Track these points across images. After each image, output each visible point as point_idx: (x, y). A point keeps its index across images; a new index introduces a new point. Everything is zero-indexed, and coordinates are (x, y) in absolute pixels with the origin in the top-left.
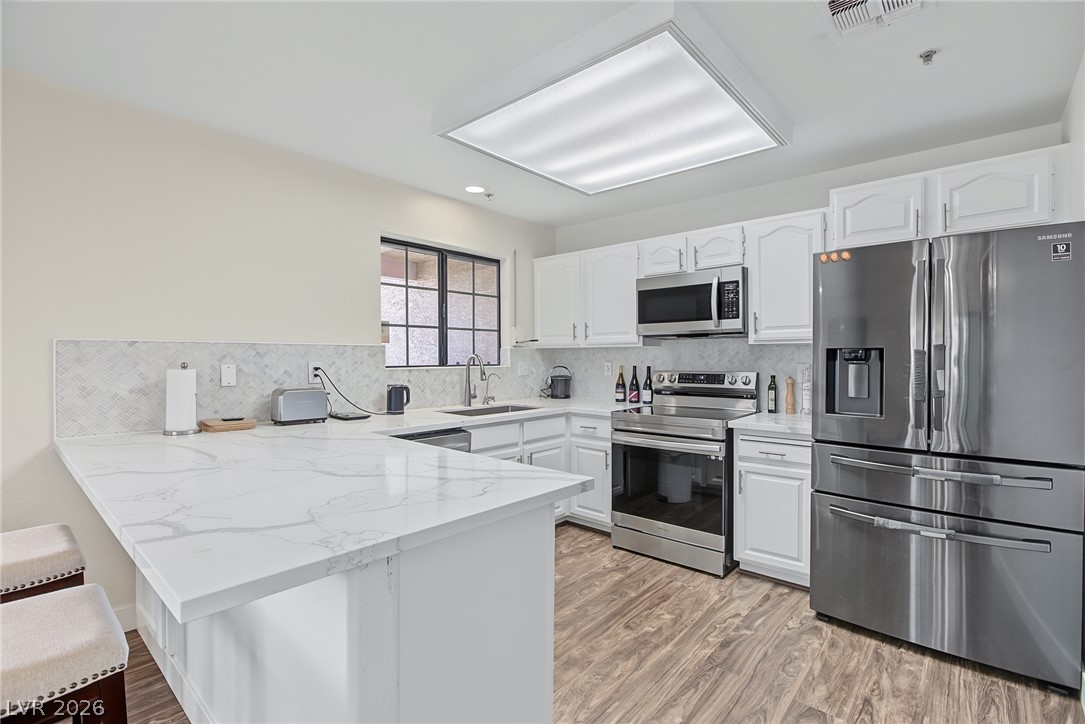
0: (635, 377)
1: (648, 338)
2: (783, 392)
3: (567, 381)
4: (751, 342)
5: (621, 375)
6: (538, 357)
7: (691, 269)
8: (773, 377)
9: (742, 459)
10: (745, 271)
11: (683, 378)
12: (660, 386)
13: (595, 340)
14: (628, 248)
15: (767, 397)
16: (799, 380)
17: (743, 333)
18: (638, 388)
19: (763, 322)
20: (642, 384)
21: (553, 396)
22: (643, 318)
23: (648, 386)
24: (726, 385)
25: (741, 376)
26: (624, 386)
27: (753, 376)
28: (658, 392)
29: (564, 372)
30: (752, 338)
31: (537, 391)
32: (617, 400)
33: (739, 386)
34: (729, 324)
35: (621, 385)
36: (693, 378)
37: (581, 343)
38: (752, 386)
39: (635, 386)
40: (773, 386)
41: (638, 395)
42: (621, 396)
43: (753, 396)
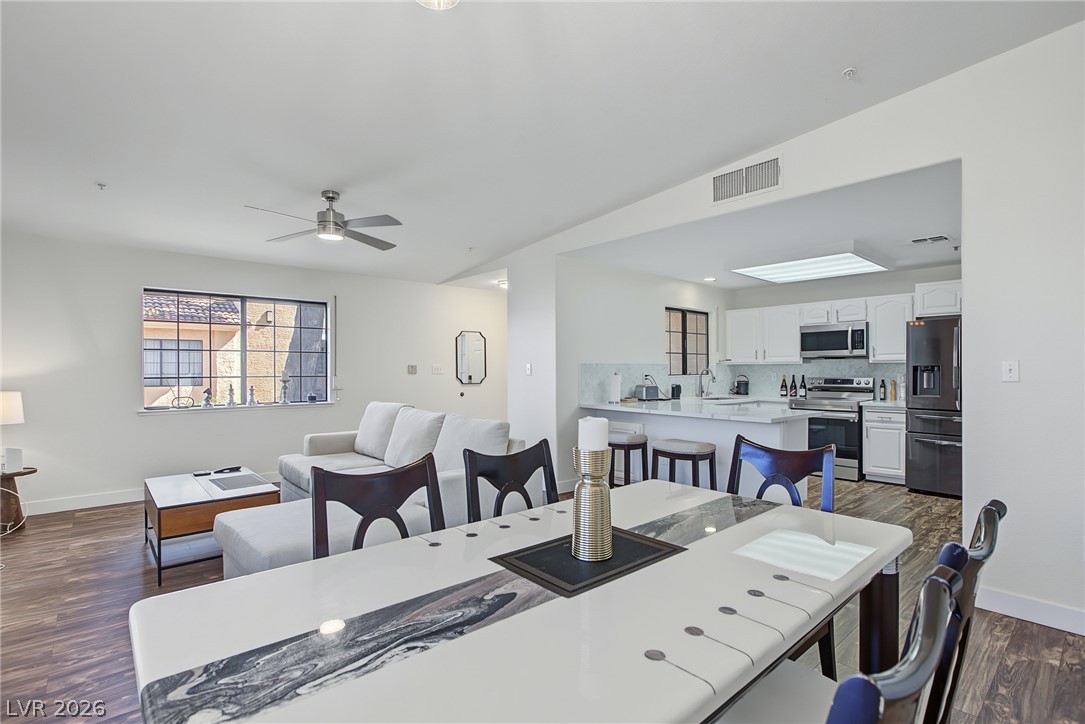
0: (794, 381)
1: (806, 360)
2: (889, 388)
3: (746, 384)
4: (871, 361)
5: (784, 380)
6: (728, 369)
7: (833, 321)
8: (883, 381)
9: (867, 421)
10: (867, 324)
11: (827, 381)
12: (811, 386)
13: (769, 360)
14: (795, 308)
15: (879, 392)
16: (898, 382)
17: (866, 357)
18: (796, 388)
19: (878, 351)
20: (798, 386)
21: (737, 393)
22: (803, 348)
23: (803, 386)
24: (855, 385)
25: (863, 380)
26: (786, 387)
27: (871, 380)
28: (810, 390)
29: (745, 379)
30: (871, 360)
31: (728, 390)
32: (782, 395)
33: (863, 385)
34: (857, 352)
35: (784, 386)
36: (834, 381)
37: (760, 361)
38: (871, 385)
39: (794, 386)
40: (883, 385)
41: (796, 392)
42: (785, 393)
43: (871, 391)
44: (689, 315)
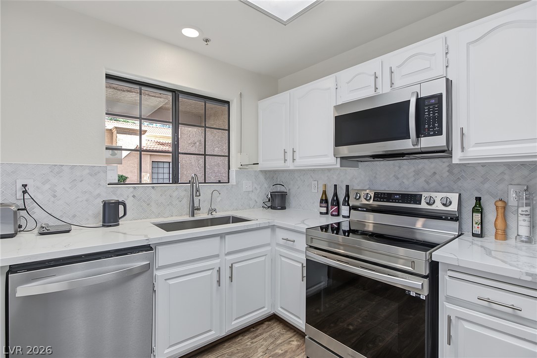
0: (336, 194)
1: (345, 160)
2: (491, 215)
3: (284, 196)
4: (455, 160)
5: (324, 192)
6: (262, 177)
7: (384, 88)
8: (478, 199)
10: (449, 83)
11: (378, 196)
12: (357, 203)
13: (300, 163)
14: (328, 82)
15: (470, 219)
16: (512, 204)
17: (445, 152)
18: (338, 204)
19: (470, 140)
20: (341, 200)
21: (273, 207)
22: (339, 141)
23: (346, 202)
24: (423, 205)
25: (438, 197)
26: (326, 201)
27: (454, 198)
28: (355, 208)
29: (282, 189)
30: (457, 157)
31: (260, 203)
32: (321, 213)
33: (438, 206)
34: (427, 142)
35: (324, 200)
36: (388, 197)
37: (290, 166)
38: (454, 207)
39: (336, 202)
40: (478, 207)
41: (338, 210)
42: (324, 210)
43: (455, 218)
44: (182, 98)
